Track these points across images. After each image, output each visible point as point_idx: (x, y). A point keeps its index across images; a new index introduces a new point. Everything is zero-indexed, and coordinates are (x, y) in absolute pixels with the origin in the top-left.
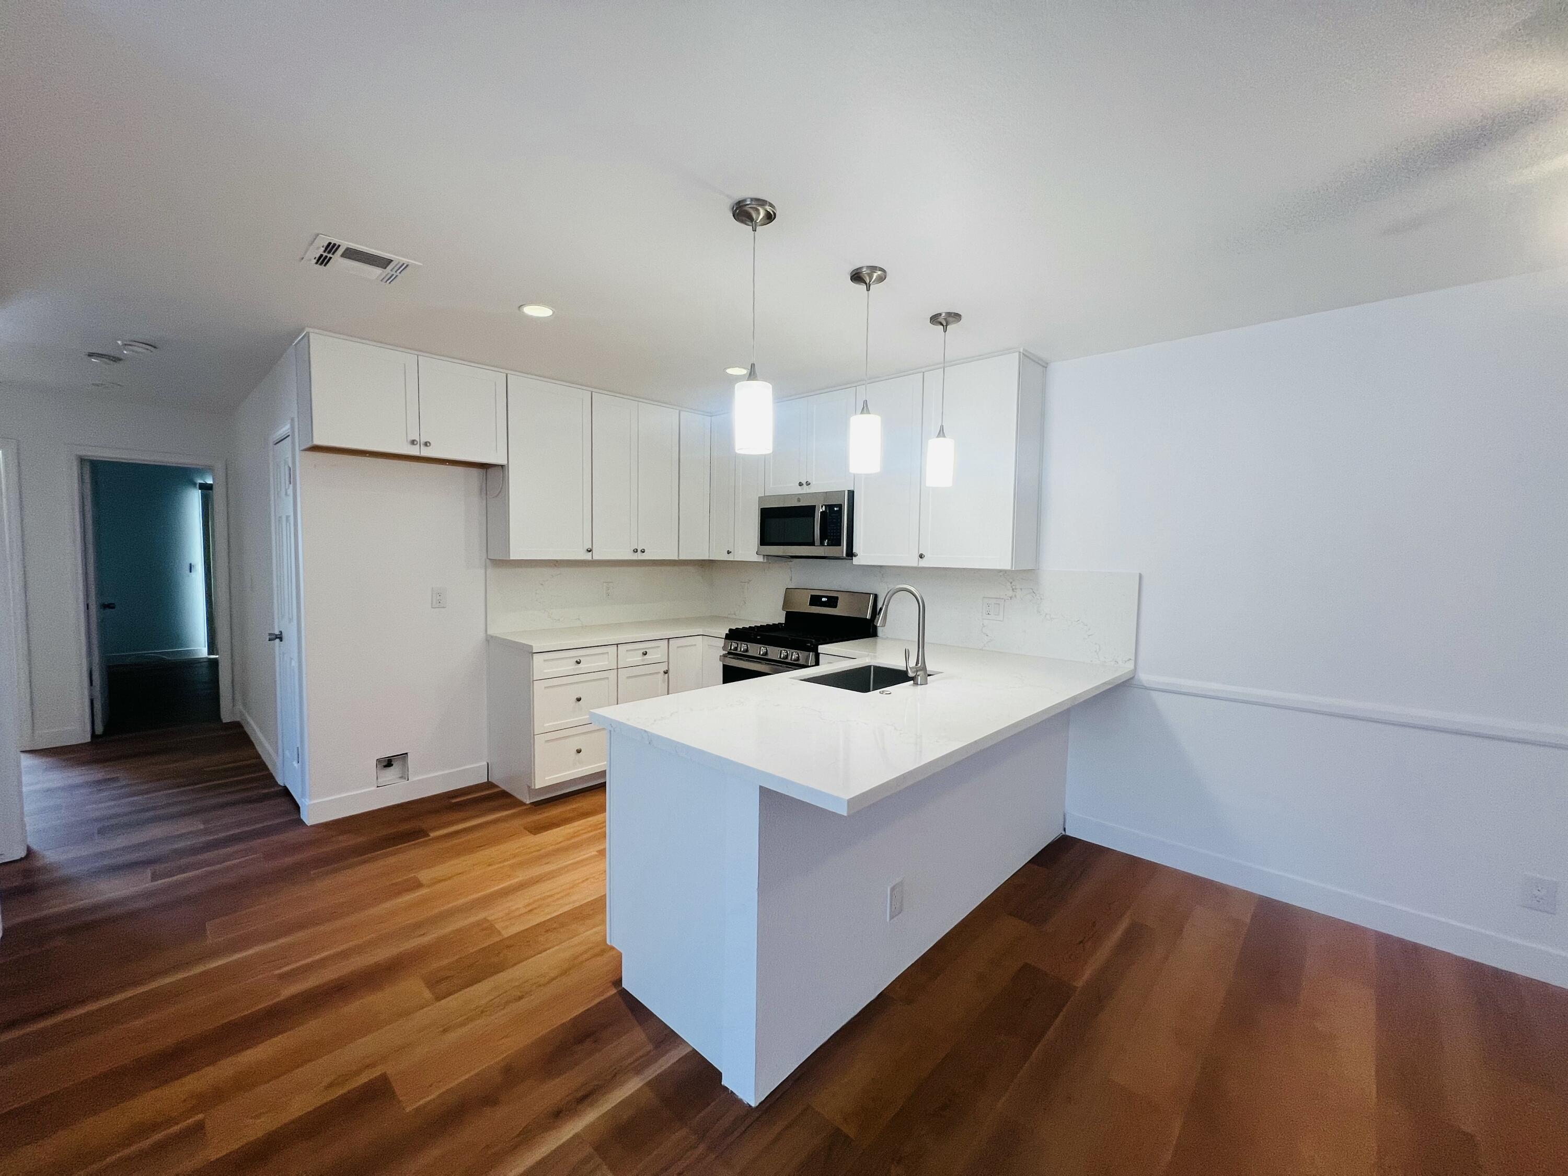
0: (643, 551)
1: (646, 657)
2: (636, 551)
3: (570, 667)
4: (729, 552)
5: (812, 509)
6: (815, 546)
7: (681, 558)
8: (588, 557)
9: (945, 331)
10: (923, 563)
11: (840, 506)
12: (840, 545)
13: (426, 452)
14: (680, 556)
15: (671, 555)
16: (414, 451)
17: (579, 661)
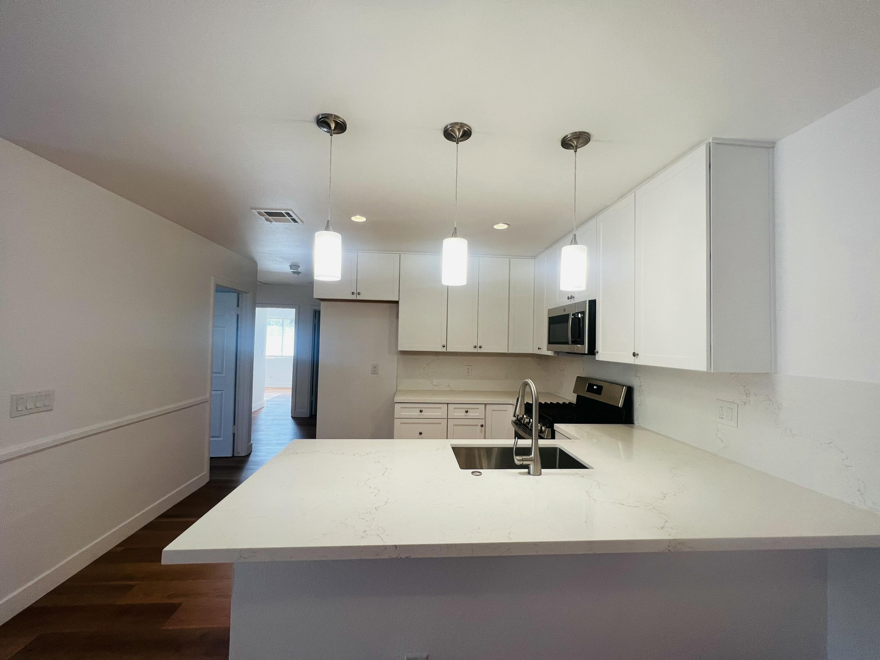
0: (480, 347)
1: (467, 414)
2: (475, 347)
3: (417, 413)
4: (539, 349)
5: (567, 316)
6: (569, 344)
7: (510, 352)
8: (444, 350)
9: (576, 152)
10: (637, 361)
11: (583, 313)
12: (583, 344)
13: (359, 298)
14: (509, 350)
15: (503, 350)
16: (353, 297)
17: (421, 410)
